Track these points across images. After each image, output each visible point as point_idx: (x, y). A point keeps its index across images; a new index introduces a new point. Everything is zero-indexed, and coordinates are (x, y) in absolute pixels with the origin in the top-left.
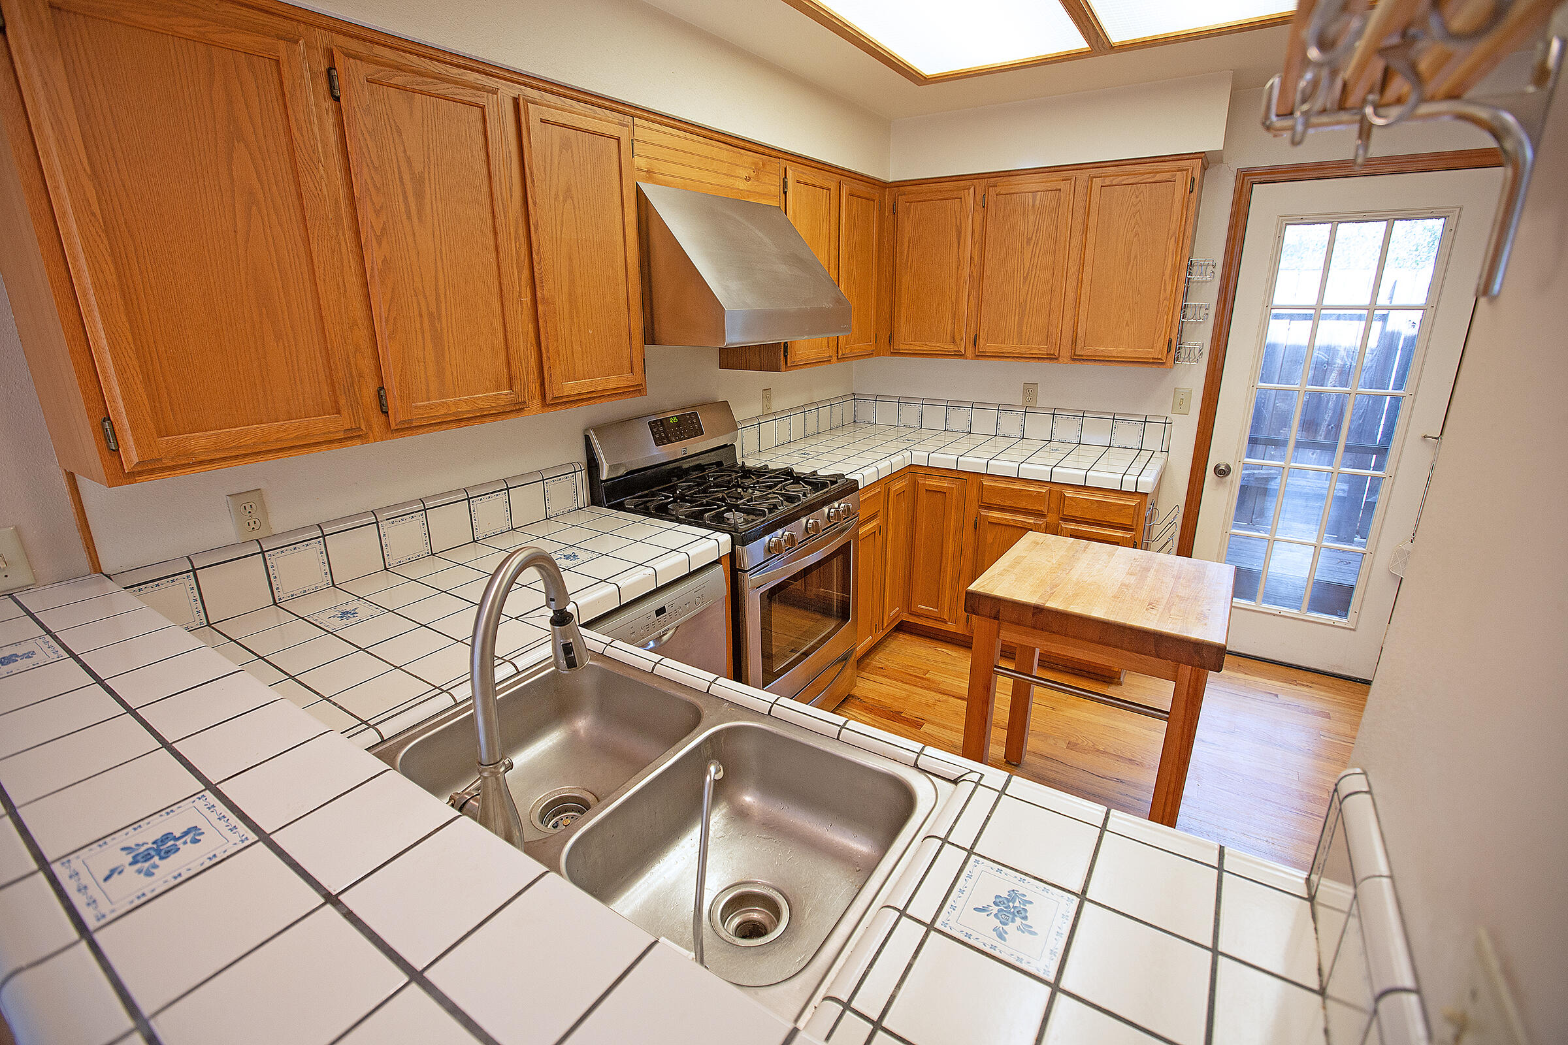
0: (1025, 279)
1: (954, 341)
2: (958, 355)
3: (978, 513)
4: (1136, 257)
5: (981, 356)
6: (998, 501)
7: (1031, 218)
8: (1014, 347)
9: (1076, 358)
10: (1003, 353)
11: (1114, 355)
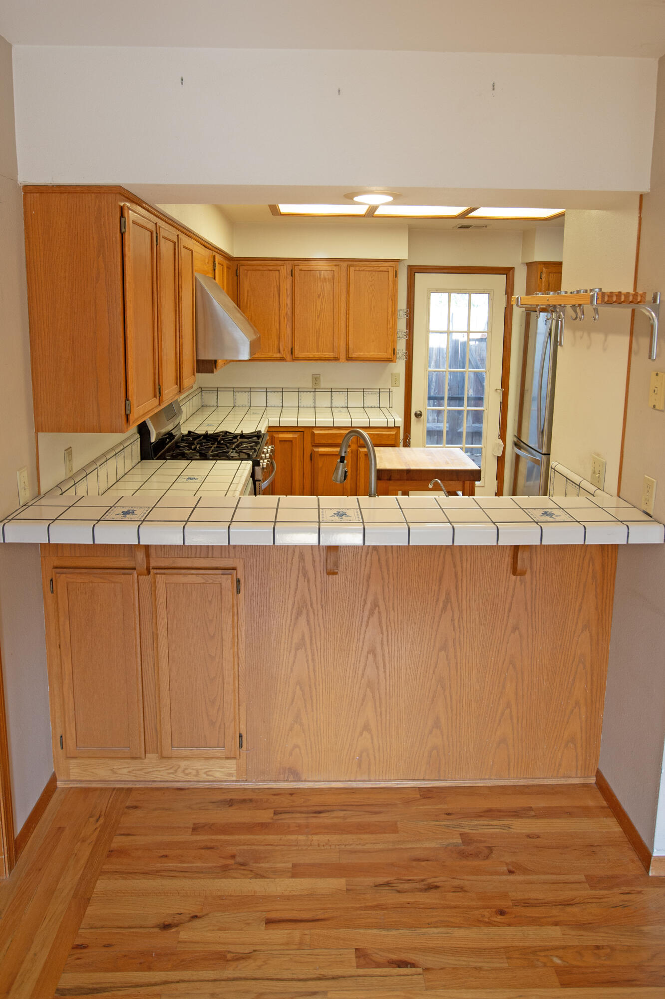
0: (318, 317)
1: (279, 352)
2: (282, 359)
3: (312, 450)
4: (374, 307)
5: (295, 359)
6: (324, 442)
7: (319, 284)
8: (315, 354)
9: (349, 359)
11: (369, 357)
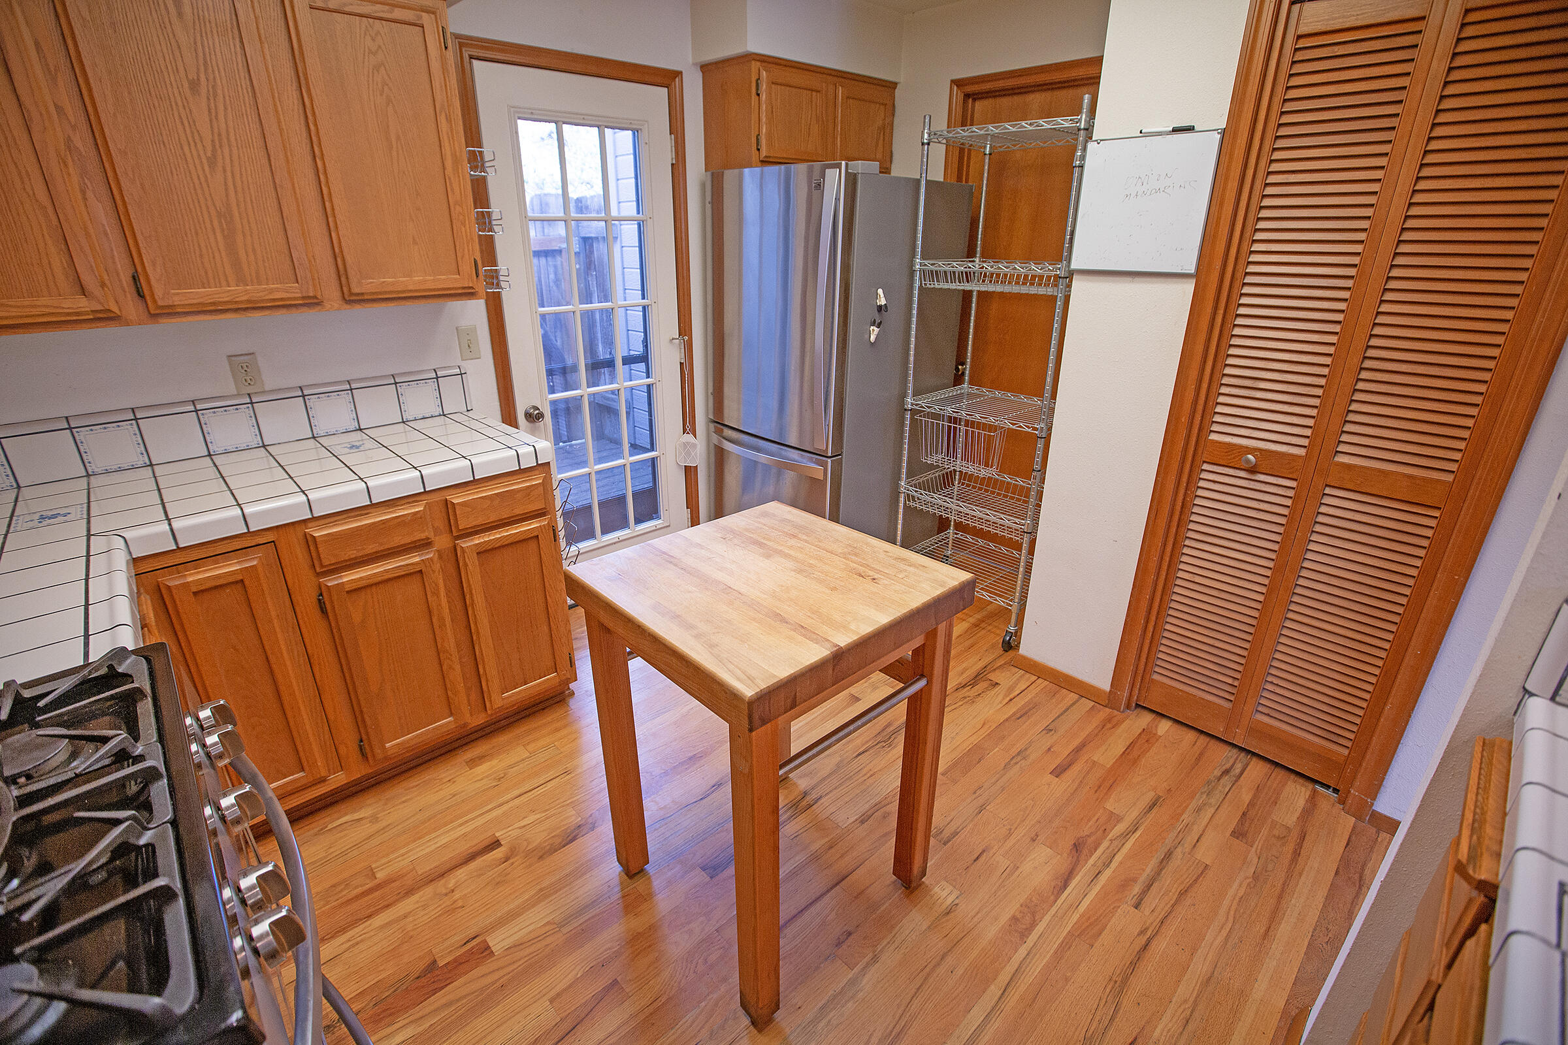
1: (83, 291)
2: (106, 318)
3: (318, 585)
5: (158, 313)
6: (352, 553)
8: (234, 291)
9: (352, 299)
10: (214, 304)
11: (411, 288)
